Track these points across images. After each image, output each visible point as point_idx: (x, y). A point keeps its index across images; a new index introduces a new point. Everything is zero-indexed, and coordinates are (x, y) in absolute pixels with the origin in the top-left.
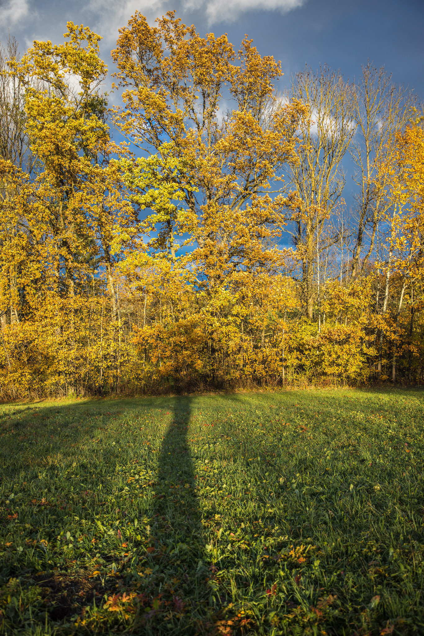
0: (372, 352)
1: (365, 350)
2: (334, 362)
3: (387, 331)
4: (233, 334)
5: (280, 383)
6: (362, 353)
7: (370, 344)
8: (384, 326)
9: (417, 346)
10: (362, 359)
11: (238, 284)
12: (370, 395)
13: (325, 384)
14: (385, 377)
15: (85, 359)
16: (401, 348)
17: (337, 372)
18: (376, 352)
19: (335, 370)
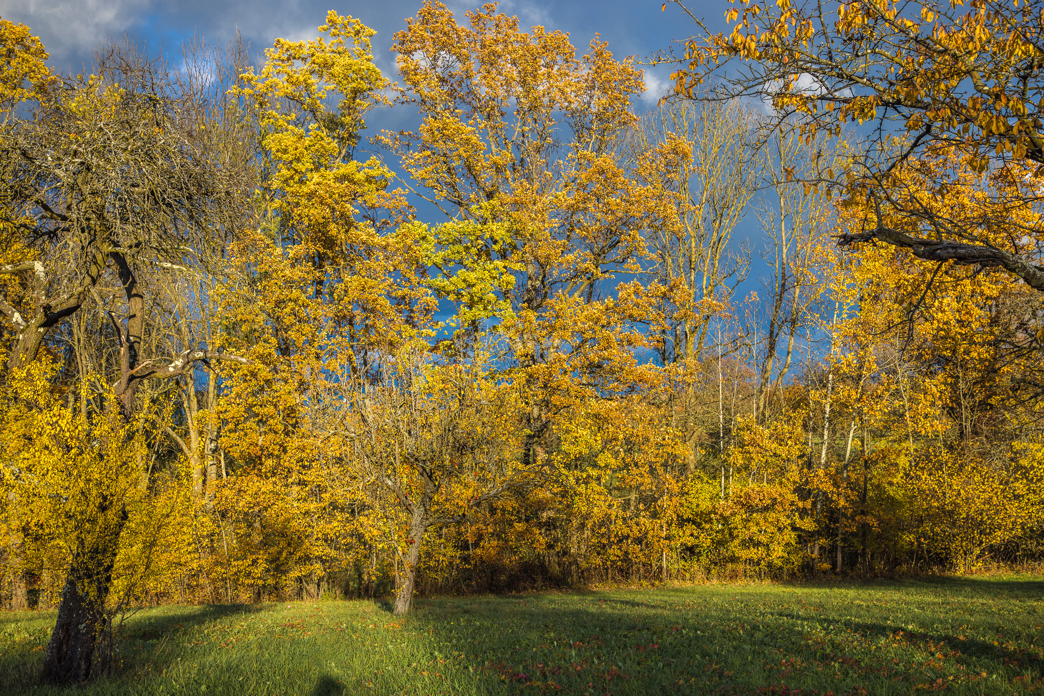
0: (808, 524)
2: (751, 539)
9: (878, 517)
13: (734, 576)
14: (826, 566)
16: (853, 520)
17: (755, 557)
18: (812, 524)
19: (753, 553)
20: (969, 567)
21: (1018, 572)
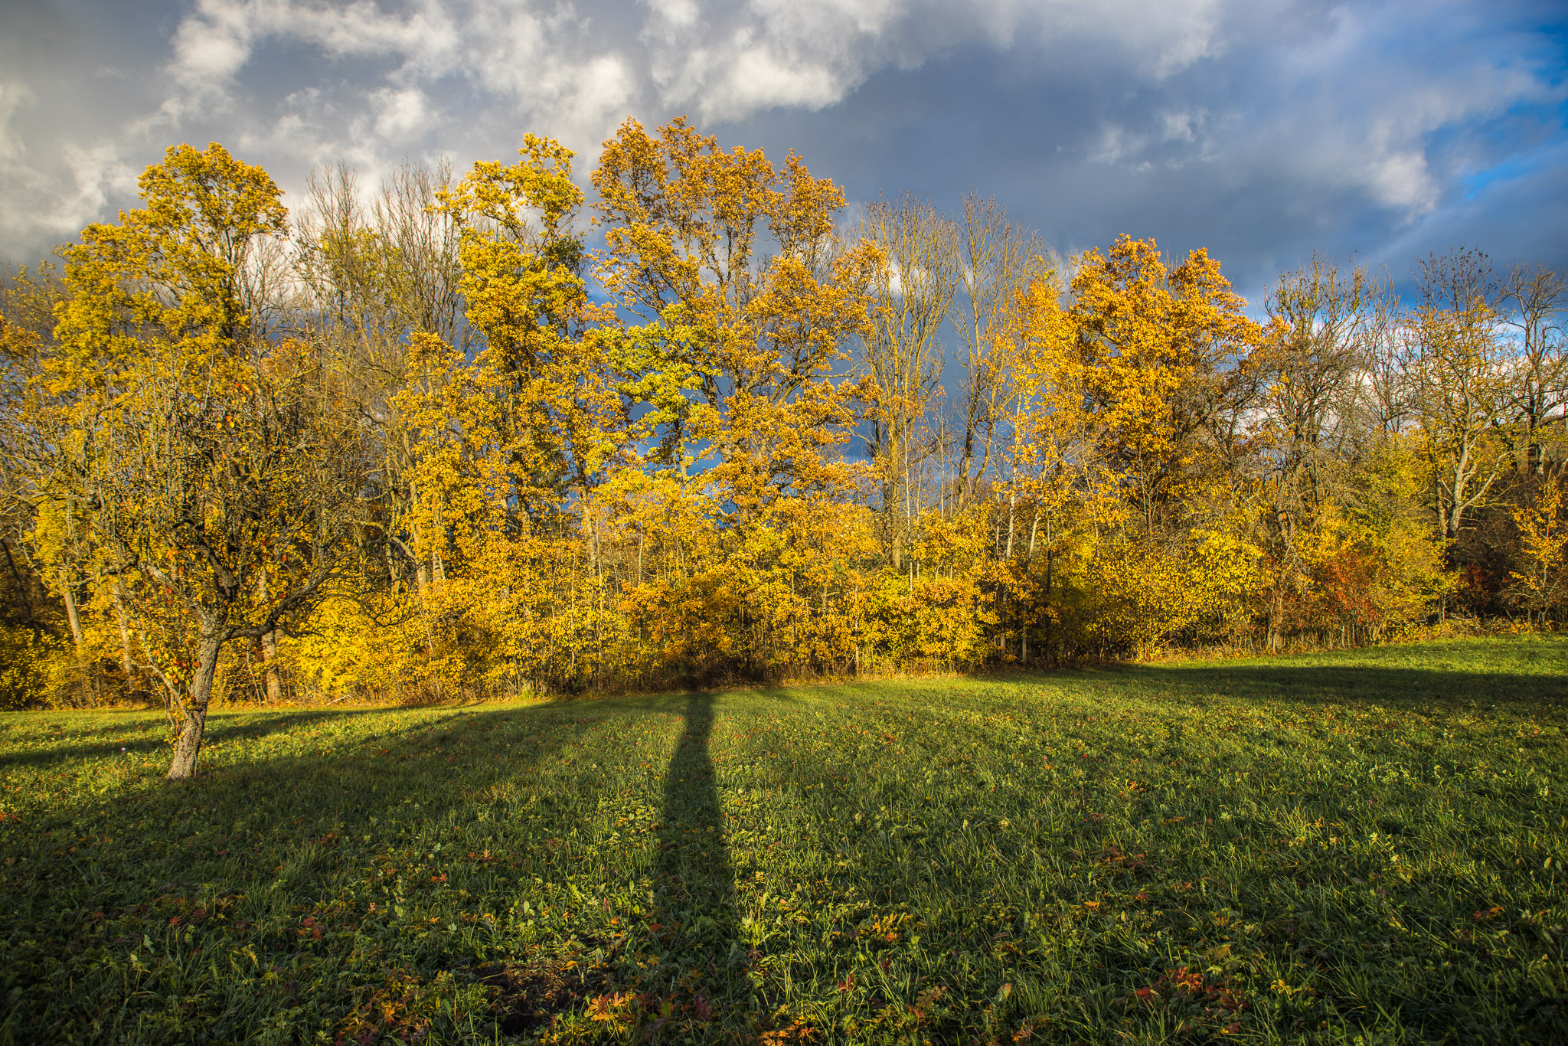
0: (991, 618)
1: (981, 616)
2: (933, 635)
3: (1013, 585)
4: (780, 595)
5: (852, 669)
6: (976, 621)
7: (988, 607)
8: (1008, 579)
9: (1057, 609)
10: (976, 629)
11: (785, 518)
12: (989, 685)
13: (921, 669)
14: (1011, 657)
15: (548, 637)
16: (1034, 612)
17: (939, 651)
18: (996, 618)
19: (936, 647)
20: (1147, 653)
21: (1193, 657)
